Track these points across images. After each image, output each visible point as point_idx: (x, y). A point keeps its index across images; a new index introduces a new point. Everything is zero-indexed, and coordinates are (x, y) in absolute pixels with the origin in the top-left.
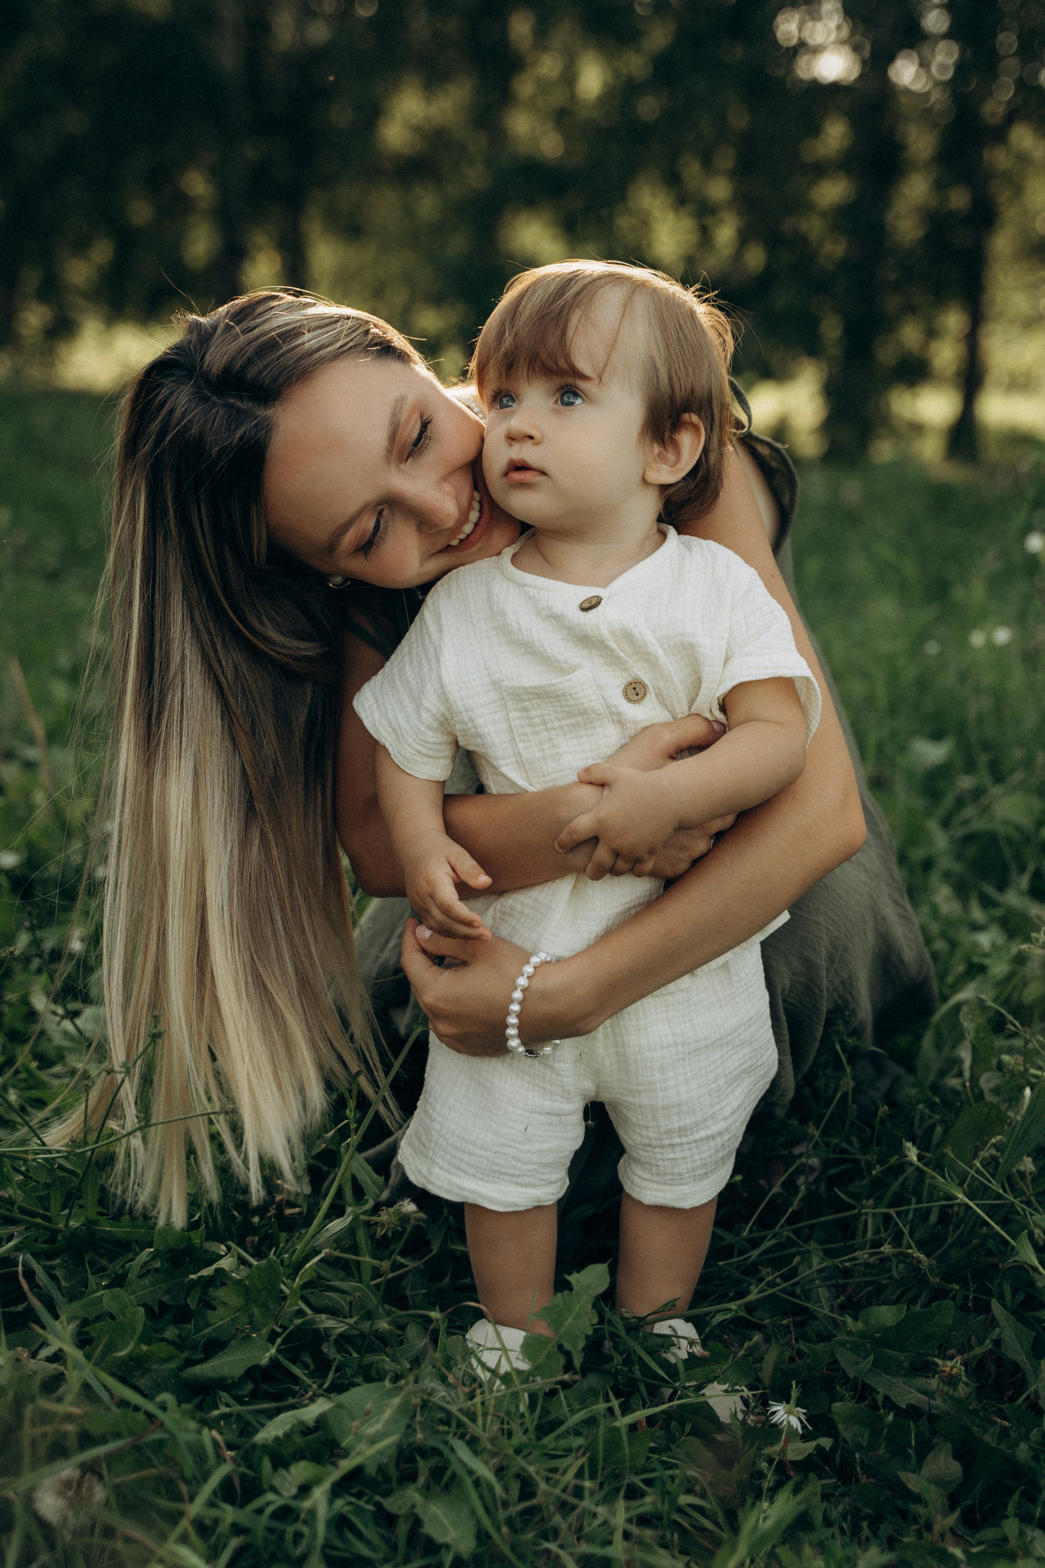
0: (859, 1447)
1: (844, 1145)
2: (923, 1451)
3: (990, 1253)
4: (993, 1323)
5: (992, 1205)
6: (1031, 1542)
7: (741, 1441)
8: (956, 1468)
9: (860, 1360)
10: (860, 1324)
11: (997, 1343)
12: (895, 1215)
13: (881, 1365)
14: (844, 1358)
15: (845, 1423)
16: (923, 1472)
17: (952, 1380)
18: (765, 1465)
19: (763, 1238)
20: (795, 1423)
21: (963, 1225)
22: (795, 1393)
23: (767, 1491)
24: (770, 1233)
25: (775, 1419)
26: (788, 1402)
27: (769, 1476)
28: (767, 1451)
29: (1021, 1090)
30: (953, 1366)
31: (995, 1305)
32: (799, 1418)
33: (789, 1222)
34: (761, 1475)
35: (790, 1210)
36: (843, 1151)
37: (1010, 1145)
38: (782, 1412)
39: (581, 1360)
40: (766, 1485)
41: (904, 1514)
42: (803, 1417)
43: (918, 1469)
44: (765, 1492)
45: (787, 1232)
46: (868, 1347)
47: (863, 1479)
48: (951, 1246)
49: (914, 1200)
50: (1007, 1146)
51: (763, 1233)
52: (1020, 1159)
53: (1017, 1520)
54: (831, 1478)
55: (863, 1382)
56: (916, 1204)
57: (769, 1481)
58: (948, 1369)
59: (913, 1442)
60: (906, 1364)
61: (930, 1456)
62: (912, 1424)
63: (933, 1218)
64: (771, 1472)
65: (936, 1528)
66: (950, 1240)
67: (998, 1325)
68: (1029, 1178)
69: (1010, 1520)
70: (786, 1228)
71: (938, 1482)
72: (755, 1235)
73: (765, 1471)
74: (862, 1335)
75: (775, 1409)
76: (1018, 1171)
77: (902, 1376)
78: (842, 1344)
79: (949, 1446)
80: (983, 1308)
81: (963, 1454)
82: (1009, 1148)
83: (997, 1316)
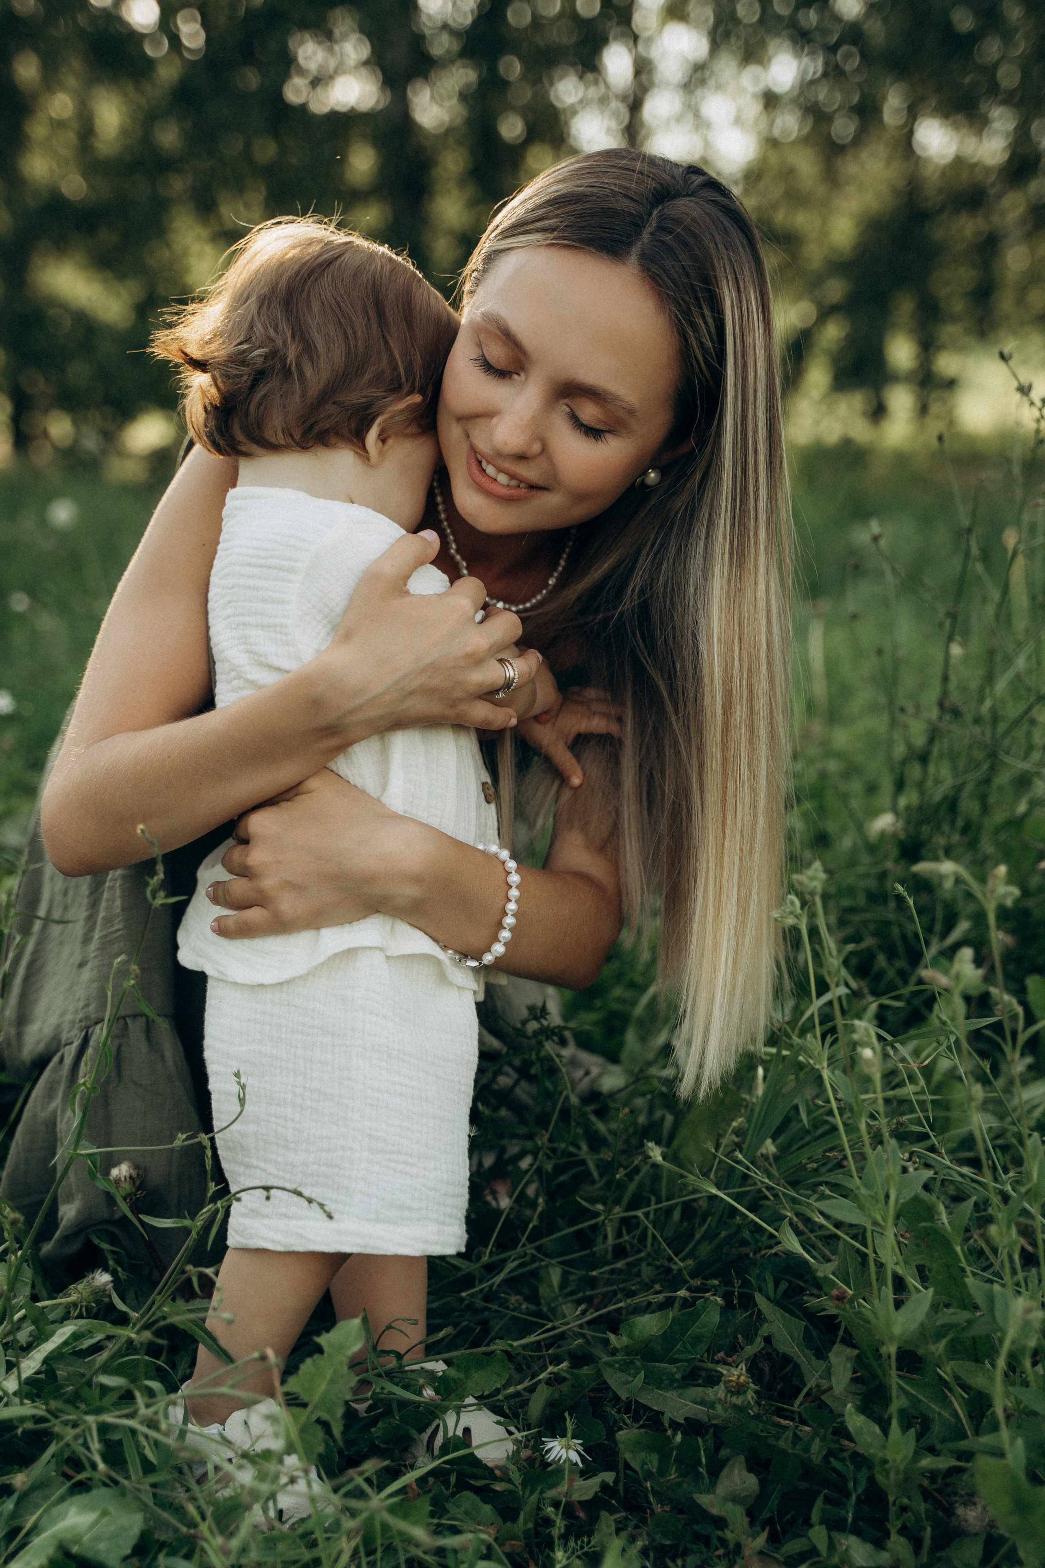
0: (649, 1475)
1: (572, 1149)
2: (716, 1469)
3: (744, 1243)
4: (760, 1318)
5: (738, 1193)
6: (846, 1550)
7: (520, 1487)
8: (751, 1482)
9: (631, 1379)
10: (624, 1338)
11: (768, 1340)
12: (642, 1217)
13: (654, 1381)
14: (614, 1380)
15: (632, 1452)
16: (718, 1491)
17: (739, 1389)
18: (550, 1510)
19: (504, 1261)
20: (574, 1457)
21: (710, 1219)
22: (570, 1425)
23: (559, 1538)
24: (513, 1253)
25: (551, 1457)
26: (563, 1436)
27: (558, 1521)
28: (551, 1494)
29: (755, 1068)
30: (737, 1373)
31: (759, 1298)
32: (577, 1451)
33: (530, 1240)
34: (548, 1522)
35: (531, 1226)
36: (571, 1155)
37: (752, 1128)
38: (558, 1448)
39: (341, 1428)
40: (555, 1532)
41: (706, 1540)
42: (580, 1448)
43: (711, 1488)
44: (556, 1540)
45: (530, 1250)
46: (638, 1363)
47: (658, 1509)
48: (699, 1242)
49: (653, 1199)
50: (748, 1130)
51: (503, 1256)
52: (762, 1141)
53: (824, 1527)
54: (620, 1512)
55: (636, 1401)
56: (656, 1204)
57: (560, 1529)
58: (734, 1378)
59: (703, 1460)
60: (678, 1376)
61: (724, 1472)
62: (700, 1440)
63: (676, 1215)
64: (560, 1516)
65: (747, 1552)
66: (698, 1236)
67: (765, 1320)
68: (772, 1159)
69: (817, 1528)
70: (529, 1246)
71: (735, 1499)
72: (495, 1258)
73: (553, 1517)
74: (628, 1350)
75: (550, 1445)
76: (762, 1155)
77: (675, 1388)
78: (610, 1365)
79: (742, 1458)
80: (747, 1301)
81: (756, 1465)
82: (750, 1133)
83: (764, 1311)
